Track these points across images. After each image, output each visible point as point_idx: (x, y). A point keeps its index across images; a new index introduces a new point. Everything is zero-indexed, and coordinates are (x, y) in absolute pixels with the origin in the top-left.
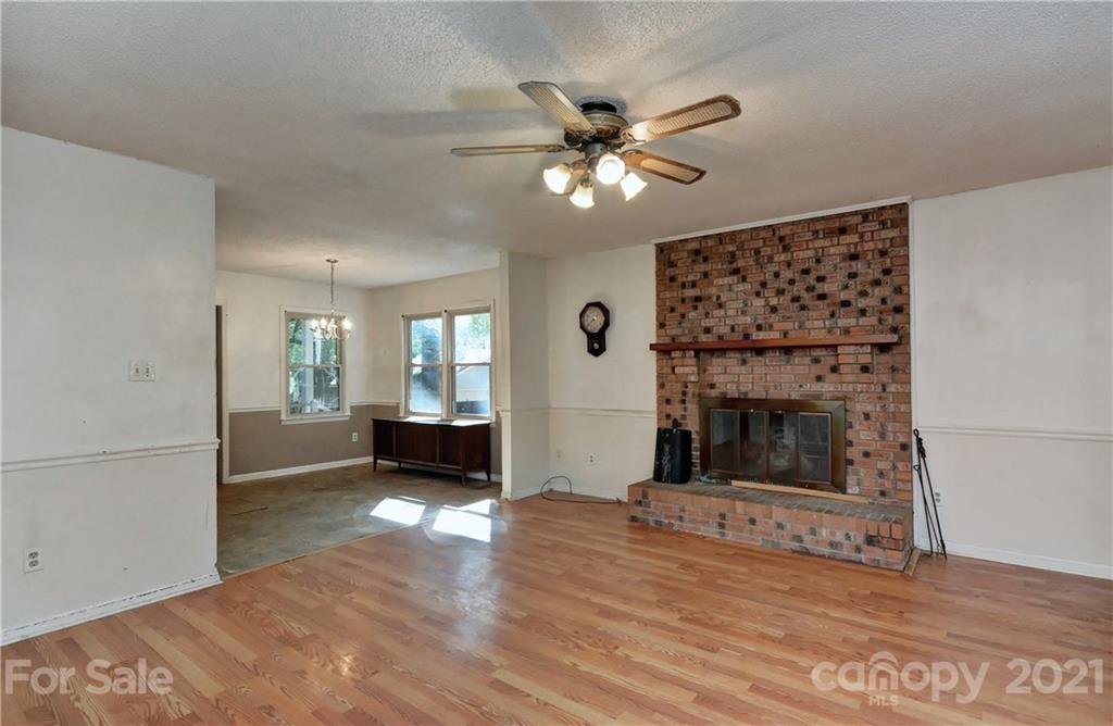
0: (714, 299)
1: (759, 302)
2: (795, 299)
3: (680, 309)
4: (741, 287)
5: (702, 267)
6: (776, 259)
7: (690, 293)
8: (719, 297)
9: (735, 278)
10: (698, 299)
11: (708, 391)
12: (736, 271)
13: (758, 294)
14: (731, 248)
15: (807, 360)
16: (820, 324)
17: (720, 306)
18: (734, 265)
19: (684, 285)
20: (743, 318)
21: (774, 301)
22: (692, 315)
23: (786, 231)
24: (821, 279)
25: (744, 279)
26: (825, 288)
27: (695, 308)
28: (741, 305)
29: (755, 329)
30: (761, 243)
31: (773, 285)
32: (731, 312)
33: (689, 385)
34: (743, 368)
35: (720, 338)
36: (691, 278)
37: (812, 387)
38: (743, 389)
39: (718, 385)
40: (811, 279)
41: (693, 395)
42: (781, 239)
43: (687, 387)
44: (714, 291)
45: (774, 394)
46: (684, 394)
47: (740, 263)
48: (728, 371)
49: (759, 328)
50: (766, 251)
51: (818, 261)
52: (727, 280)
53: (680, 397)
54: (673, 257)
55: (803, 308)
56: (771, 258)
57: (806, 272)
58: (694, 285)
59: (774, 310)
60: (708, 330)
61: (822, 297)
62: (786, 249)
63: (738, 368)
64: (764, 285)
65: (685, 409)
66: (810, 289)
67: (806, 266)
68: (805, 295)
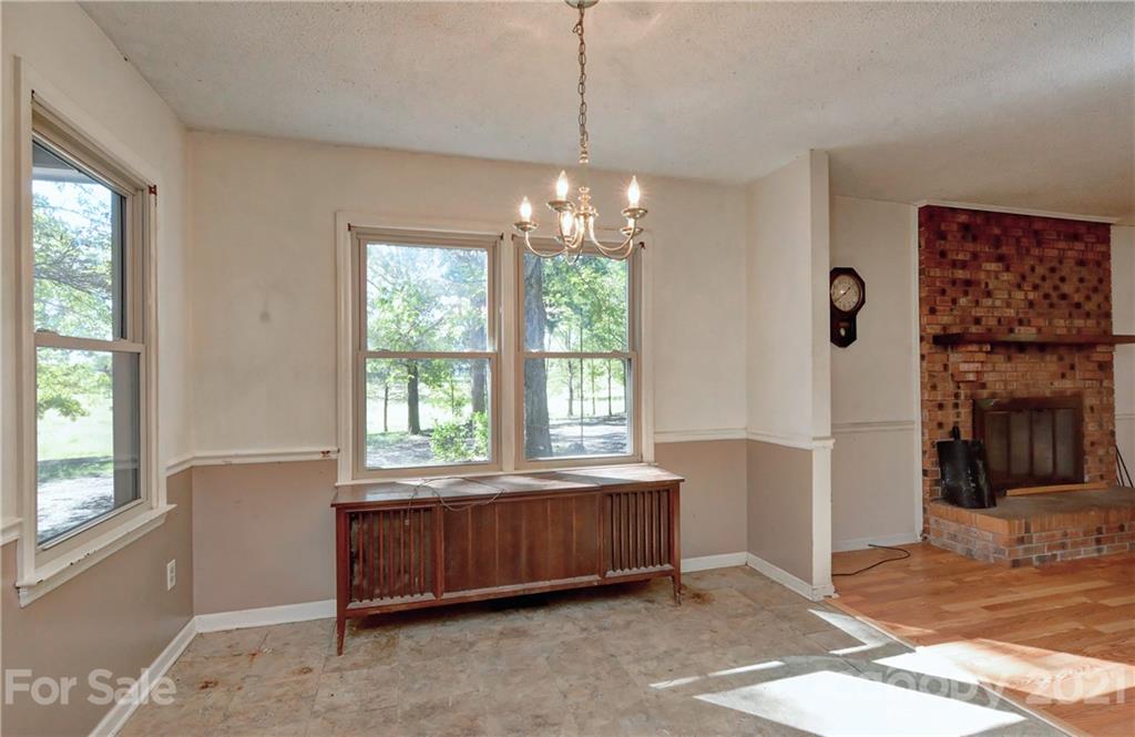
0: (983, 286)
1: (1019, 295)
2: (1046, 296)
3: (951, 292)
4: (1005, 276)
5: (970, 246)
6: (1032, 252)
7: (960, 274)
8: (987, 284)
9: (1000, 265)
10: (968, 283)
11: (980, 391)
12: (1000, 258)
13: (1019, 287)
14: (997, 231)
15: (1055, 358)
16: (1062, 322)
17: (989, 294)
18: (1000, 251)
19: (954, 264)
20: (1008, 310)
21: (1031, 296)
22: (963, 301)
23: (1038, 226)
24: (1063, 279)
25: (1007, 269)
26: (1066, 288)
27: (966, 293)
28: (1006, 296)
29: (1017, 323)
30: (1020, 234)
31: (1034, 279)
32: (998, 303)
33: (961, 385)
34: (1009, 365)
35: (989, 330)
36: (961, 257)
37: (1059, 384)
38: (1010, 388)
39: (988, 385)
40: (1057, 276)
41: (966, 396)
42: (1036, 233)
43: (959, 388)
44: (982, 276)
45: (1034, 392)
46: (957, 396)
47: (1004, 250)
48: (997, 369)
49: (1021, 323)
50: (1025, 242)
51: (1061, 262)
52: (992, 266)
53: (952, 400)
54: (943, 227)
55: (1052, 306)
56: (1028, 250)
57: (1053, 270)
58: (964, 265)
59: (1031, 304)
60: (977, 321)
61: (1064, 297)
62: (1039, 244)
63: (1004, 365)
64: (1023, 277)
65: (958, 415)
66: (1056, 288)
67: (1053, 264)
68: (1051, 292)
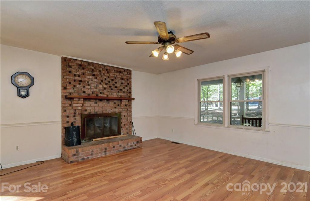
0: (87, 82)
1: (101, 86)
2: (110, 87)
3: (73, 83)
4: (95, 80)
5: (83, 71)
6: (105, 75)
7: (77, 78)
8: (88, 82)
9: (94, 77)
10: (81, 81)
11: (84, 112)
12: (94, 75)
13: (100, 83)
14: (92, 68)
15: (113, 103)
16: (115, 94)
17: (89, 85)
18: (93, 73)
19: (75, 75)
20: (96, 90)
21: (105, 86)
22: (78, 86)
23: (108, 68)
24: (116, 83)
25: (96, 78)
26: (117, 85)
27: (80, 84)
28: (95, 86)
29: (99, 94)
30: (101, 69)
31: (105, 82)
32: (92, 87)
33: (77, 110)
34: (96, 105)
35: (89, 95)
36: (78, 73)
37: (114, 110)
38: (96, 111)
39: (88, 110)
40: (114, 82)
41: (79, 114)
42: (107, 70)
43: (76, 111)
44: (86, 79)
45: (105, 112)
46: (75, 113)
47: (95, 73)
48: (91, 105)
49: (101, 93)
50: (103, 72)
51: (115, 78)
52: (91, 77)
53: (73, 114)
54: (70, 64)
55: (112, 89)
56: (104, 74)
57: (113, 80)
58: (79, 76)
59: (105, 89)
60: (84, 92)
61: (116, 87)
62: (108, 73)
63: (94, 105)
64: (102, 81)
65: (75, 119)
66: (113, 85)
67: (113, 79)
68: (112, 86)
